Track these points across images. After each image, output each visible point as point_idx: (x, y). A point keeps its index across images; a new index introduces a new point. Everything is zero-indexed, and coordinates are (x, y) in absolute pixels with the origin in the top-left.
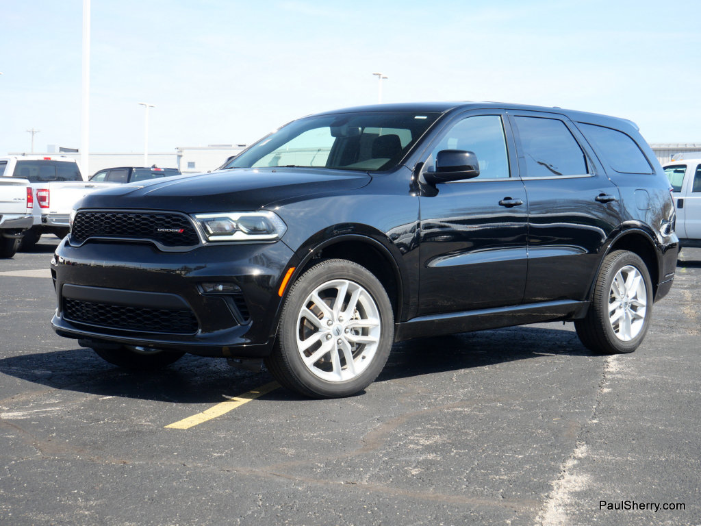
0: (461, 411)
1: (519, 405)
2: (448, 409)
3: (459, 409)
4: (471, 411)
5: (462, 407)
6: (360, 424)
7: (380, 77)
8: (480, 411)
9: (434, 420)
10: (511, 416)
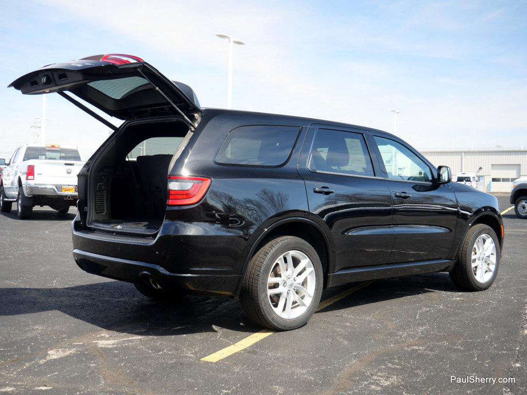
0: (417, 350)
1: (461, 345)
2: (408, 347)
3: (416, 348)
4: (425, 350)
5: (418, 345)
6: (341, 360)
8: (431, 351)
9: (395, 359)
10: (454, 356)
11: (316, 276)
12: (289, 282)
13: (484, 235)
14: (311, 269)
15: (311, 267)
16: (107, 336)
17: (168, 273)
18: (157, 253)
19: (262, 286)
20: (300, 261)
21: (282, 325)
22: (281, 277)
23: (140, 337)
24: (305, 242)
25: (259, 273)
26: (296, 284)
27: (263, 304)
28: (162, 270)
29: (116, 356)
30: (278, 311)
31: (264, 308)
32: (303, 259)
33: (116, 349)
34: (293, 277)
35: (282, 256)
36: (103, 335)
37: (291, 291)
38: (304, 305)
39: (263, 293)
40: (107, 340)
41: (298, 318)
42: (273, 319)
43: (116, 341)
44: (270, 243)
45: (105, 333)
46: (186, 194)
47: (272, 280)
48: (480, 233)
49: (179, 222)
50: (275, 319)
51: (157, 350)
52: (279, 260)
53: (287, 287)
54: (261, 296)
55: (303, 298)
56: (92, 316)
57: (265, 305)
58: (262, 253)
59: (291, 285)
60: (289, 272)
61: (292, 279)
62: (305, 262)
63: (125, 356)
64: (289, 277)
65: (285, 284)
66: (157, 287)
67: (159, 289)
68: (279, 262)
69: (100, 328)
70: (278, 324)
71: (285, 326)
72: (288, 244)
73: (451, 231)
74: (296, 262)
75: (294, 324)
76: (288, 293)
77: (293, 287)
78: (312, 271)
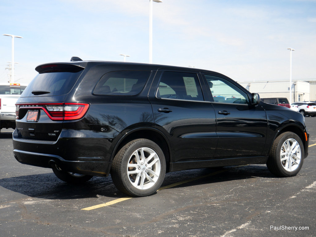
2: (210, 204)
3: (215, 204)
7: (291, 50)
11: (161, 164)
12: (142, 167)
13: (290, 139)
14: (157, 159)
15: (158, 158)
16: (31, 200)
17: (64, 160)
18: (58, 148)
19: (123, 169)
20: (150, 154)
21: (137, 193)
22: (137, 164)
23: (50, 200)
24: (153, 142)
25: (121, 160)
26: (147, 168)
27: (124, 180)
28: (61, 159)
29: (34, 208)
30: (135, 184)
31: (125, 182)
32: (152, 153)
33: (34, 205)
34: (145, 164)
35: (137, 151)
36: (29, 199)
37: (144, 173)
38: (153, 181)
39: (124, 173)
40: (30, 201)
41: (148, 189)
42: (131, 189)
43: (35, 202)
44: (129, 143)
45: (30, 199)
46: (75, 113)
47: (130, 165)
48: (287, 138)
49: (71, 130)
50: (132, 189)
51: (57, 205)
52: (135, 153)
53: (140, 170)
54: (123, 175)
55: (152, 177)
56: (25, 191)
57: (126, 180)
58: (124, 149)
59: (144, 169)
60: (142, 161)
61: (144, 165)
62: (153, 154)
63: (38, 208)
64: (142, 163)
65: (140, 168)
66: (59, 169)
67: (60, 171)
68: (135, 154)
69: (28, 196)
70: (135, 192)
71: (139, 194)
72: (141, 143)
73: (263, 136)
74: (147, 155)
75: (146, 193)
76: (141, 174)
77: (145, 170)
78: (158, 160)
